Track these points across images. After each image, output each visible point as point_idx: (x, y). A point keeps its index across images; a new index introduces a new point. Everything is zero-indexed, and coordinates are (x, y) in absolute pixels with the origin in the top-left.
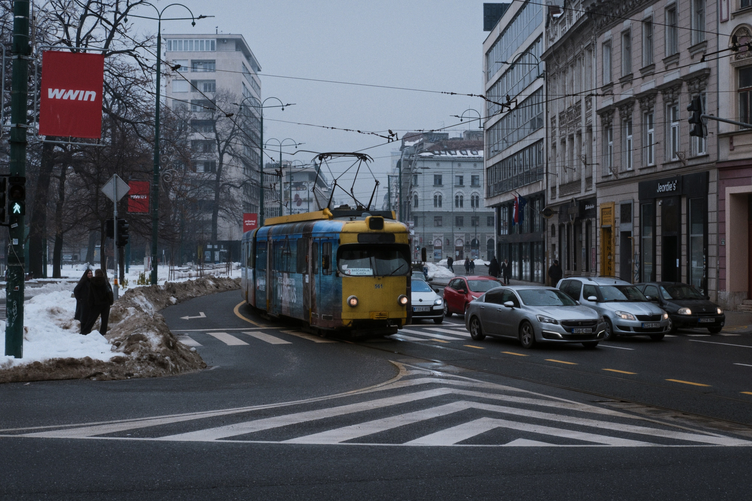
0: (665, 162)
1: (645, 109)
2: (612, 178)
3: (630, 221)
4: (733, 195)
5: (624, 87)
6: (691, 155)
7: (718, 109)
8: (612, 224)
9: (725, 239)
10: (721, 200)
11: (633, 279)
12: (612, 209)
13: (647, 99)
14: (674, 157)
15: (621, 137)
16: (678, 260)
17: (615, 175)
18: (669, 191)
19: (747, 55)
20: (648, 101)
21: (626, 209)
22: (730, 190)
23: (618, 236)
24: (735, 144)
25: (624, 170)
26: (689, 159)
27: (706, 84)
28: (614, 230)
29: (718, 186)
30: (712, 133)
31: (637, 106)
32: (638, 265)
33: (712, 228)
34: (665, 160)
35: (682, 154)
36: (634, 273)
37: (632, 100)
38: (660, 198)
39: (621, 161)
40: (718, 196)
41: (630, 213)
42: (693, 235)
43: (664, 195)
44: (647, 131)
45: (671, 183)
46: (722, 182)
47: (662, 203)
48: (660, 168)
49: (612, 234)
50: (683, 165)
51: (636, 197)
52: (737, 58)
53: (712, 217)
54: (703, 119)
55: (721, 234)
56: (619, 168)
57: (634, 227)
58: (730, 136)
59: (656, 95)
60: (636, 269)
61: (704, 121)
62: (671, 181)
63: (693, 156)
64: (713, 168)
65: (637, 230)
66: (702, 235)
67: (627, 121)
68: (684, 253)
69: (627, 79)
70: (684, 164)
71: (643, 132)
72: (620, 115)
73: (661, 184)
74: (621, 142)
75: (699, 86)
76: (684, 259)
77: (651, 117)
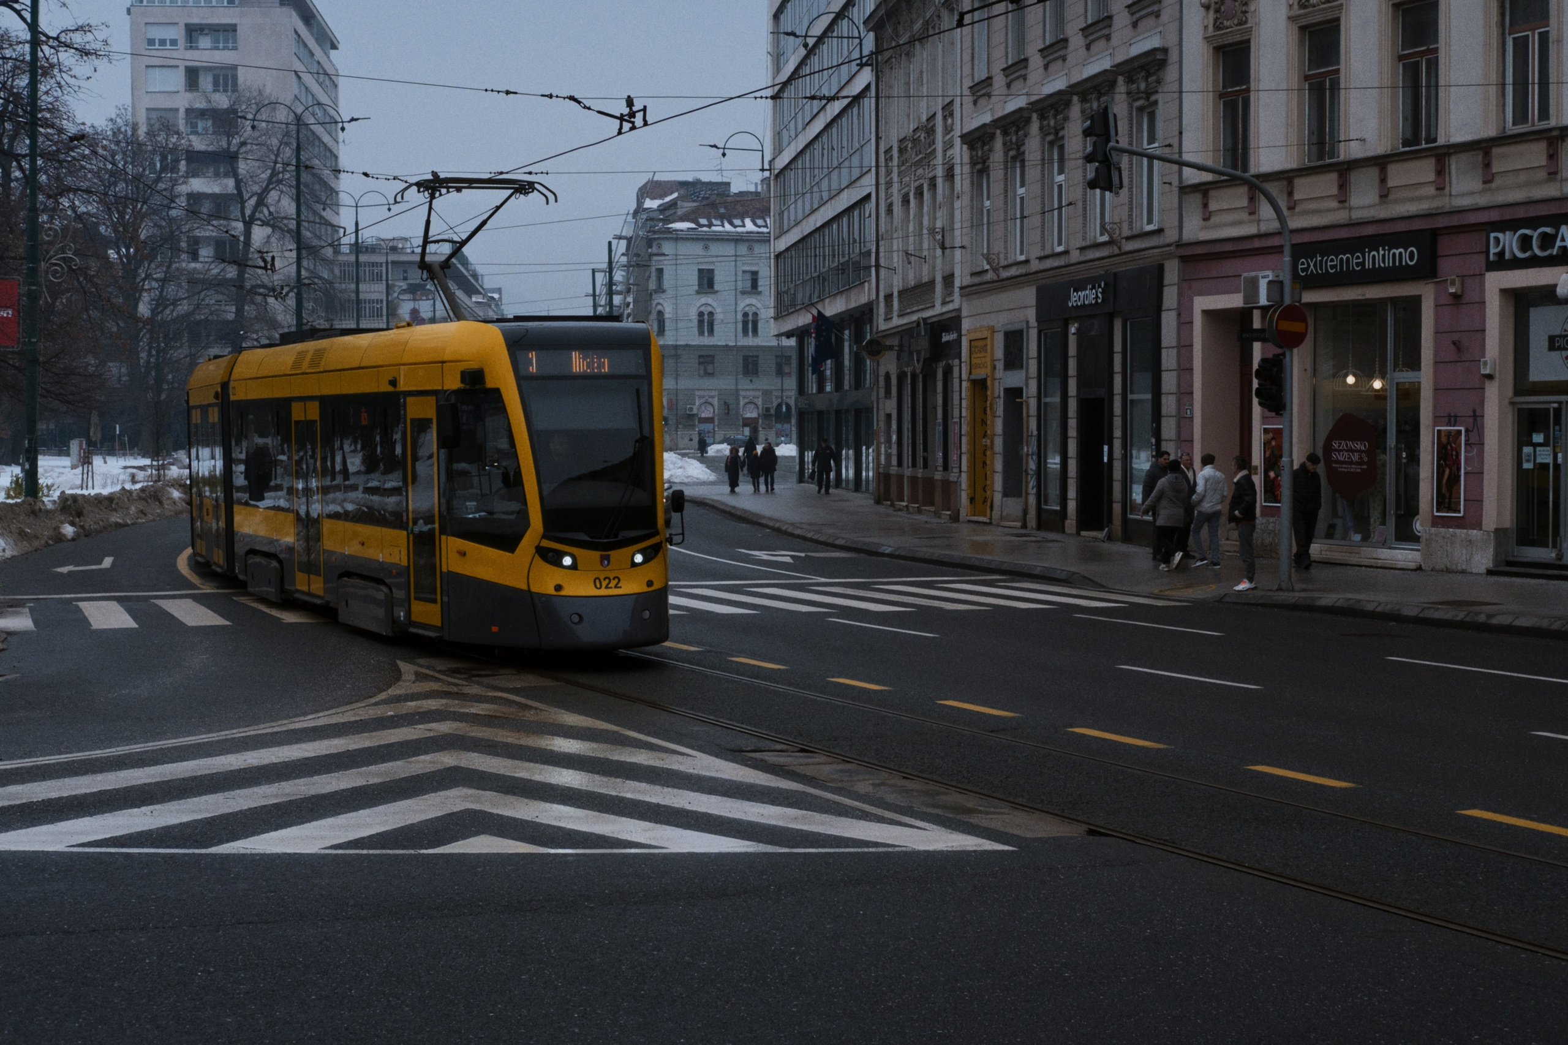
0: (1084, 244)
1: (1049, 134)
2: (990, 276)
3: (1022, 367)
4: (1207, 313)
5: (1012, 86)
6: (1131, 229)
7: (1181, 133)
8: (989, 370)
9: (1192, 405)
10: (1184, 324)
11: (1027, 487)
12: (989, 339)
13: (1052, 112)
14: (1102, 234)
15: (1006, 191)
16: (1106, 448)
17: (995, 270)
18: (1091, 305)
19: (1236, 22)
20: (1055, 116)
21: (1014, 339)
22: (1202, 303)
23: (999, 397)
24: (1213, 206)
25: (1010, 261)
26: (1128, 238)
27: (1159, 82)
28: (993, 385)
29: (1180, 294)
30: (1170, 184)
31: (1035, 127)
32: (1035, 457)
33: (1169, 381)
34: (1084, 238)
35: (1115, 226)
36: (1027, 474)
37: (1025, 114)
38: (1076, 319)
39: (1006, 242)
40: (1179, 315)
41: (1021, 350)
42: (1135, 397)
43: (1083, 313)
44: (1053, 179)
45: (1093, 287)
46: (1189, 286)
47: (1078, 329)
48: (1075, 256)
49: (989, 393)
50: (1117, 251)
51: (1031, 315)
52: (1217, 27)
53: (1169, 359)
54: (1114, 154)
55: (1185, 393)
56: (1002, 256)
57: (1027, 379)
58: (1203, 189)
59: (1068, 104)
60: (1032, 465)
61: (1115, 157)
62: (1093, 282)
63: (1135, 232)
64: (1170, 256)
65: (1033, 385)
66: (1149, 396)
67: (1017, 156)
68: (1118, 433)
69: (1017, 69)
70: (1120, 248)
71: (1046, 181)
72: (1004, 144)
73: (1076, 290)
74: (1006, 202)
75: (1147, 86)
76: (1117, 444)
77: (1061, 148)
